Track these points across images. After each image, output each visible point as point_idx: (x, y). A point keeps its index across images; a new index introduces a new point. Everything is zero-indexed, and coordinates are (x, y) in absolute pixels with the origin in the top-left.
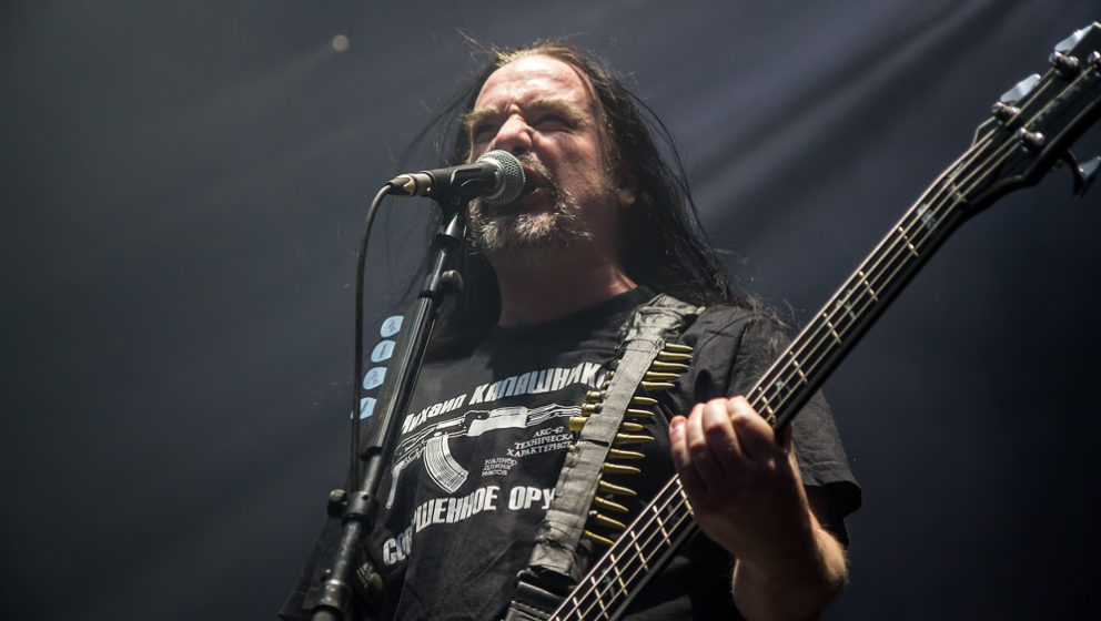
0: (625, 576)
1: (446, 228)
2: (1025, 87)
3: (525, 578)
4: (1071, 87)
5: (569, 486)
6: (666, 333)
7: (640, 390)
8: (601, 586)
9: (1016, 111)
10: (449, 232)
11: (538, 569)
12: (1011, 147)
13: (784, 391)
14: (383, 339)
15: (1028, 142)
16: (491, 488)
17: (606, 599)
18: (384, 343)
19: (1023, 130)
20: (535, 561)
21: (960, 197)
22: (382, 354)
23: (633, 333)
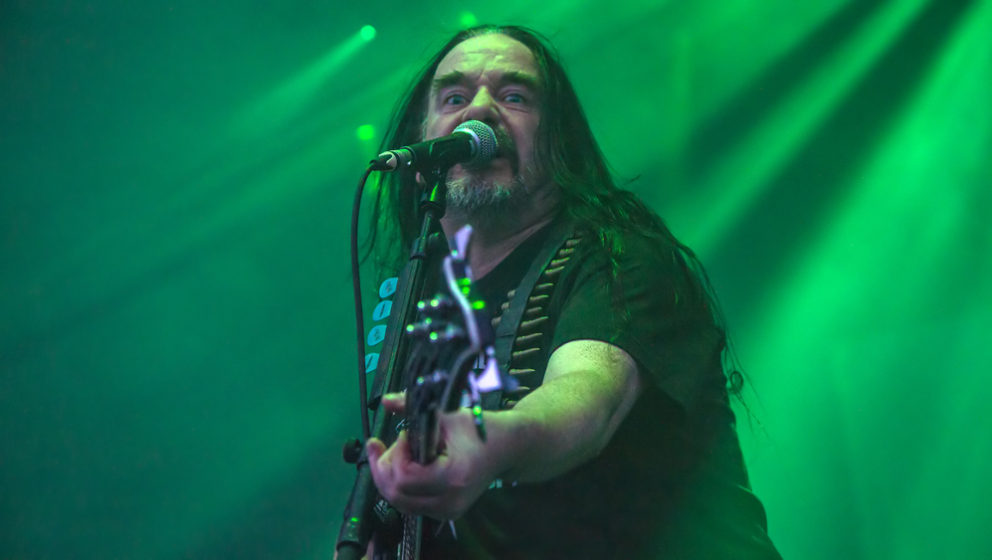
1: (429, 196)
10: (432, 198)
14: (381, 300)
18: (383, 303)
22: (382, 313)
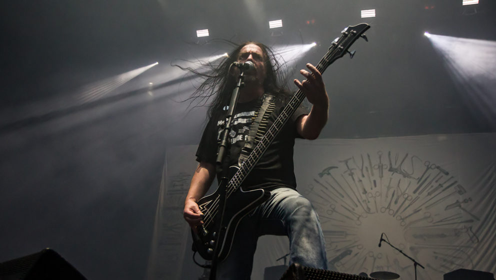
0: (265, 145)
2: (336, 40)
3: (243, 150)
4: (347, 38)
5: (253, 131)
6: (270, 101)
7: (266, 112)
8: (260, 147)
9: (336, 44)
10: (242, 75)
11: (246, 148)
12: (336, 50)
13: (295, 104)
15: (340, 48)
16: (241, 136)
17: (261, 150)
19: (340, 46)
20: (245, 146)
21: (328, 61)
23: (264, 100)
